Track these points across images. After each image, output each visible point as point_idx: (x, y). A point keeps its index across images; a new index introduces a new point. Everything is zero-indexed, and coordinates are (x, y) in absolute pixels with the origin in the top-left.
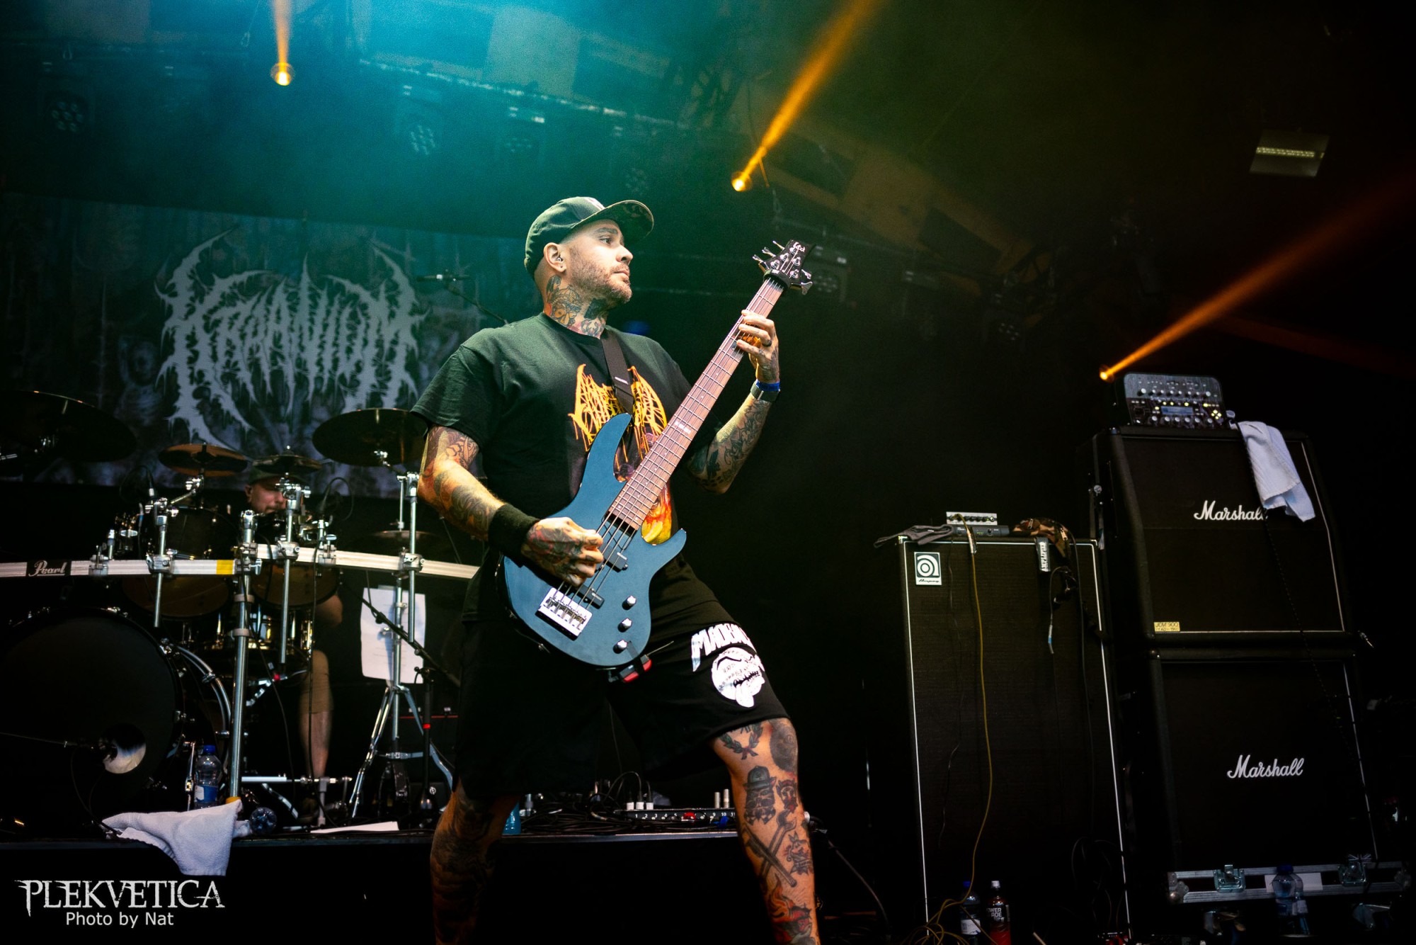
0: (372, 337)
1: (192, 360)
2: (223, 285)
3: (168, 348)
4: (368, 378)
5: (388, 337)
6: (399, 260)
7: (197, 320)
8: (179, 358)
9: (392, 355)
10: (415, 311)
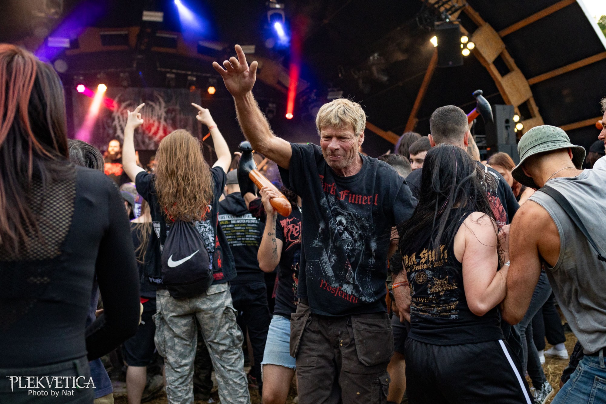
0: (156, 114)
1: (119, 121)
2: (124, 105)
3: (113, 120)
4: (156, 124)
5: (160, 114)
6: (160, 95)
7: (119, 113)
8: (116, 122)
9: (160, 118)
10: (165, 107)
